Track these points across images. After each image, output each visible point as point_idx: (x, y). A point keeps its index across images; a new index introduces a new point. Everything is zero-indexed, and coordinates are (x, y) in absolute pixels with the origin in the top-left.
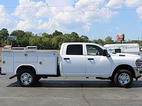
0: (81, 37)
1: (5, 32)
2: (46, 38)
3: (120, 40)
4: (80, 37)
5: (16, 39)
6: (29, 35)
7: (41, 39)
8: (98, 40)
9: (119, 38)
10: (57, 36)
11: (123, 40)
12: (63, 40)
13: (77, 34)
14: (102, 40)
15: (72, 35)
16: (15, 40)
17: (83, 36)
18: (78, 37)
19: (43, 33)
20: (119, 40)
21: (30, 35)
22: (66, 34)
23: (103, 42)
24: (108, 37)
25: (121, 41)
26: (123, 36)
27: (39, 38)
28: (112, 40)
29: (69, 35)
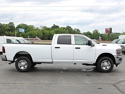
1: (12, 25)
8: (87, 32)
9: (107, 31)
10: (55, 29)
11: (110, 33)
13: (70, 27)
15: (67, 28)
17: (76, 29)
19: (43, 26)
21: (32, 28)
23: (91, 34)
24: (95, 30)
26: (111, 29)
29: (64, 28)
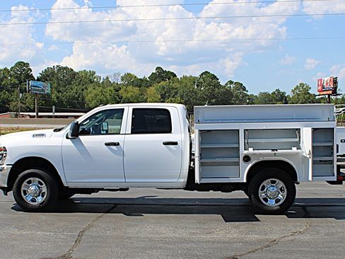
0: (226, 84)
1: (24, 70)
2: (130, 88)
3: (325, 93)
4: (222, 84)
5: (48, 90)
6: (87, 79)
7: (117, 91)
8: (274, 93)
9: (323, 89)
10: (162, 83)
11: (333, 93)
12: (176, 93)
13: (214, 77)
14: (284, 93)
15: (201, 80)
16: (46, 92)
17: (231, 82)
18: (218, 85)
19: (123, 75)
20: (322, 93)
21: (90, 80)
22: (185, 78)
23: (286, 97)
24: (301, 84)
25: (329, 95)
26: (335, 82)
27: (112, 88)
28: (310, 92)
29: (193, 80)
